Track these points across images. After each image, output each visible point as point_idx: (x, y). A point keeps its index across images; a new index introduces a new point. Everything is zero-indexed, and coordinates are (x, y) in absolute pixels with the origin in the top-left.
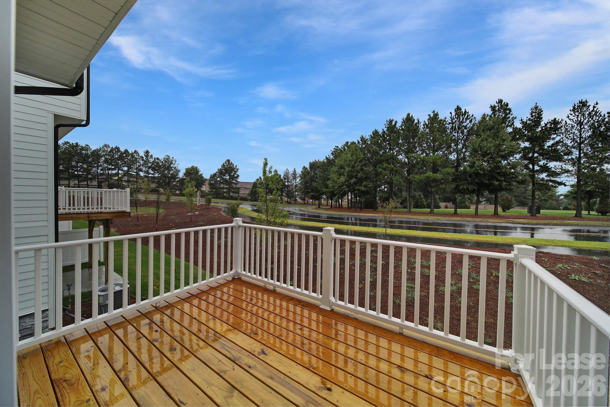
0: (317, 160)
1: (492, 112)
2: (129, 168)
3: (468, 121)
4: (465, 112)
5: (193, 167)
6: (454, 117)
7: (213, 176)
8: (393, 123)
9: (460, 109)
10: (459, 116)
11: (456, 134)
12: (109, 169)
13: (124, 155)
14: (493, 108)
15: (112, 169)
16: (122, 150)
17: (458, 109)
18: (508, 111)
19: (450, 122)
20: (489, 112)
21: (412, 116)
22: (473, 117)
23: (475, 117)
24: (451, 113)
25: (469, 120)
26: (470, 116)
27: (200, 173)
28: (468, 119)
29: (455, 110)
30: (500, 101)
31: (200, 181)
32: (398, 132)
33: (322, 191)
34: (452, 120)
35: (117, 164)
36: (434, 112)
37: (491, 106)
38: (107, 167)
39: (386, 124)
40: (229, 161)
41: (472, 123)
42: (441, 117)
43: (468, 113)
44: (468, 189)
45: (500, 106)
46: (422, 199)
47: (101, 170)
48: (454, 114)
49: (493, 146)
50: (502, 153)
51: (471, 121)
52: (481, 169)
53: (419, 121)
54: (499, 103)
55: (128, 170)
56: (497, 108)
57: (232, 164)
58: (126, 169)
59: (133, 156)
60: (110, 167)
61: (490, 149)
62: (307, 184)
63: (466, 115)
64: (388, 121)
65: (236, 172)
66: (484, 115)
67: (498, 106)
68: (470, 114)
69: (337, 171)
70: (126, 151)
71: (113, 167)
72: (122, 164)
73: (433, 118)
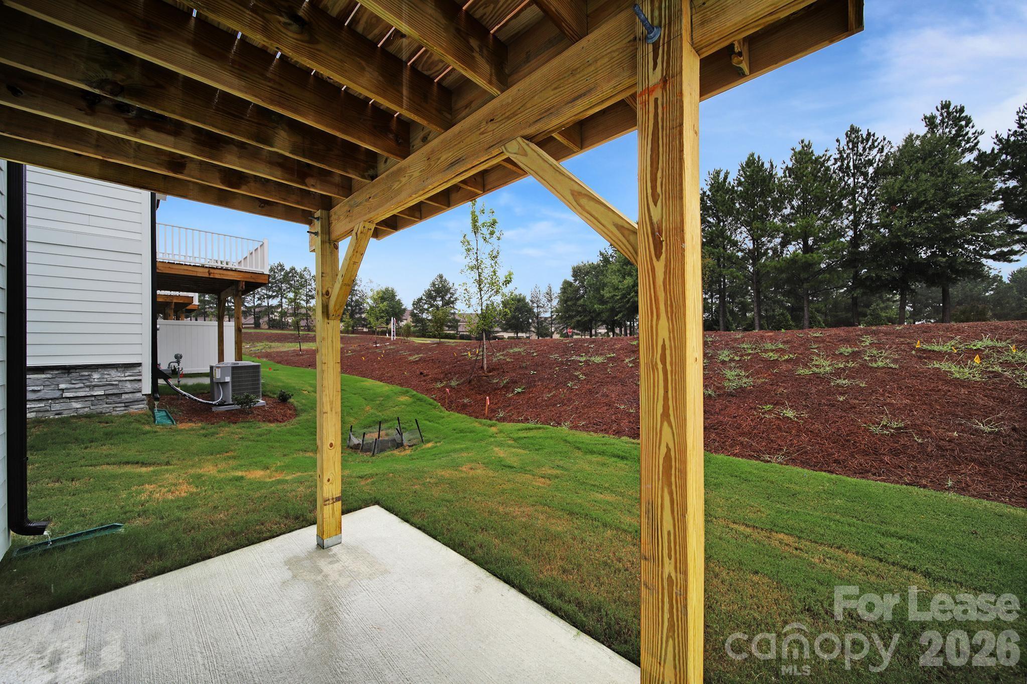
0: (585, 262)
1: (927, 129)
2: (296, 294)
3: (875, 151)
4: (869, 134)
5: (387, 290)
6: (846, 148)
7: (418, 303)
8: (722, 176)
9: (858, 131)
10: (855, 145)
11: (851, 181)
12: (269, 297)
13: (290, 275)
14: (930, 121)
15: (274, 297)
16: (287, 268)
17: (854, 130)
18: (963, 123)
19: (838, 156)
20: (922, 130)
21: (759, 157)
22: (886, 142)
23: (889, 142)
24: (838, 141)
25: (877, 149)
26: (879, 141)
27: (397, 298)
28: (874, 147)
29: (847, 134)
30: (946, 106)
31: (397, 310)
32: (732, 191)
33: (595, 311)
34: (840, 153)
35: (280, 289)
36: (802, 142)
37: (925, 118)
38: (266, 295)
39: (708, 179)
40: (441, 277)
41: (884, 154)
42: (818, 151)
43: (874, 135)
44: (879, 278)
45: (945, 114)
46: (788, 320)
47: (259, 299)
48: (844, 141)
49: (932, 187)
50: (951, 199)
51: (881, 150)
52: (906, 236)
53: (772, 166)
54: (942, 108)
55: (296, 296)
56: (940, 118)
57: (445, 281)
58: (291, 295)
59: (302, 277)
60: (270, 293)
61: (925, 194)
62: (569, 303)
63: (871, 141)
64: (711, 172)
65: (453, 294)
66: (911, 135)
67: (942, 115)
68: (879, 135)
69: (619, 271)
70: (293, 269)
71: (274, 294)
72: (287, 288)
73: (800, 153)
